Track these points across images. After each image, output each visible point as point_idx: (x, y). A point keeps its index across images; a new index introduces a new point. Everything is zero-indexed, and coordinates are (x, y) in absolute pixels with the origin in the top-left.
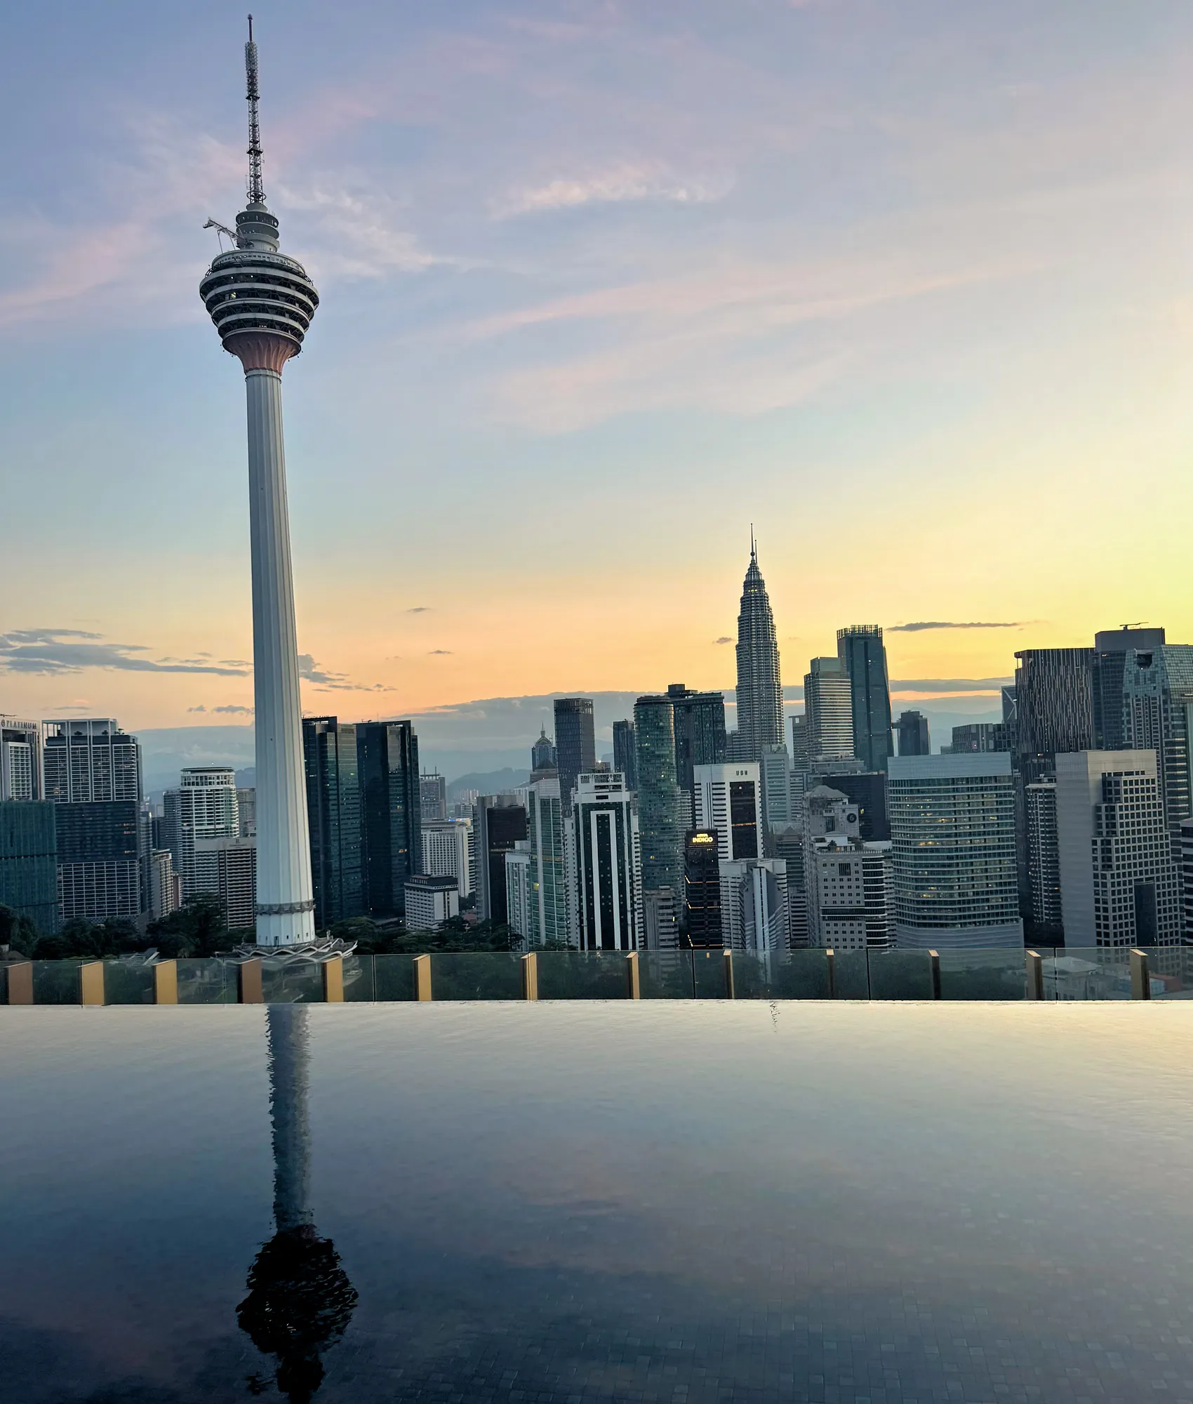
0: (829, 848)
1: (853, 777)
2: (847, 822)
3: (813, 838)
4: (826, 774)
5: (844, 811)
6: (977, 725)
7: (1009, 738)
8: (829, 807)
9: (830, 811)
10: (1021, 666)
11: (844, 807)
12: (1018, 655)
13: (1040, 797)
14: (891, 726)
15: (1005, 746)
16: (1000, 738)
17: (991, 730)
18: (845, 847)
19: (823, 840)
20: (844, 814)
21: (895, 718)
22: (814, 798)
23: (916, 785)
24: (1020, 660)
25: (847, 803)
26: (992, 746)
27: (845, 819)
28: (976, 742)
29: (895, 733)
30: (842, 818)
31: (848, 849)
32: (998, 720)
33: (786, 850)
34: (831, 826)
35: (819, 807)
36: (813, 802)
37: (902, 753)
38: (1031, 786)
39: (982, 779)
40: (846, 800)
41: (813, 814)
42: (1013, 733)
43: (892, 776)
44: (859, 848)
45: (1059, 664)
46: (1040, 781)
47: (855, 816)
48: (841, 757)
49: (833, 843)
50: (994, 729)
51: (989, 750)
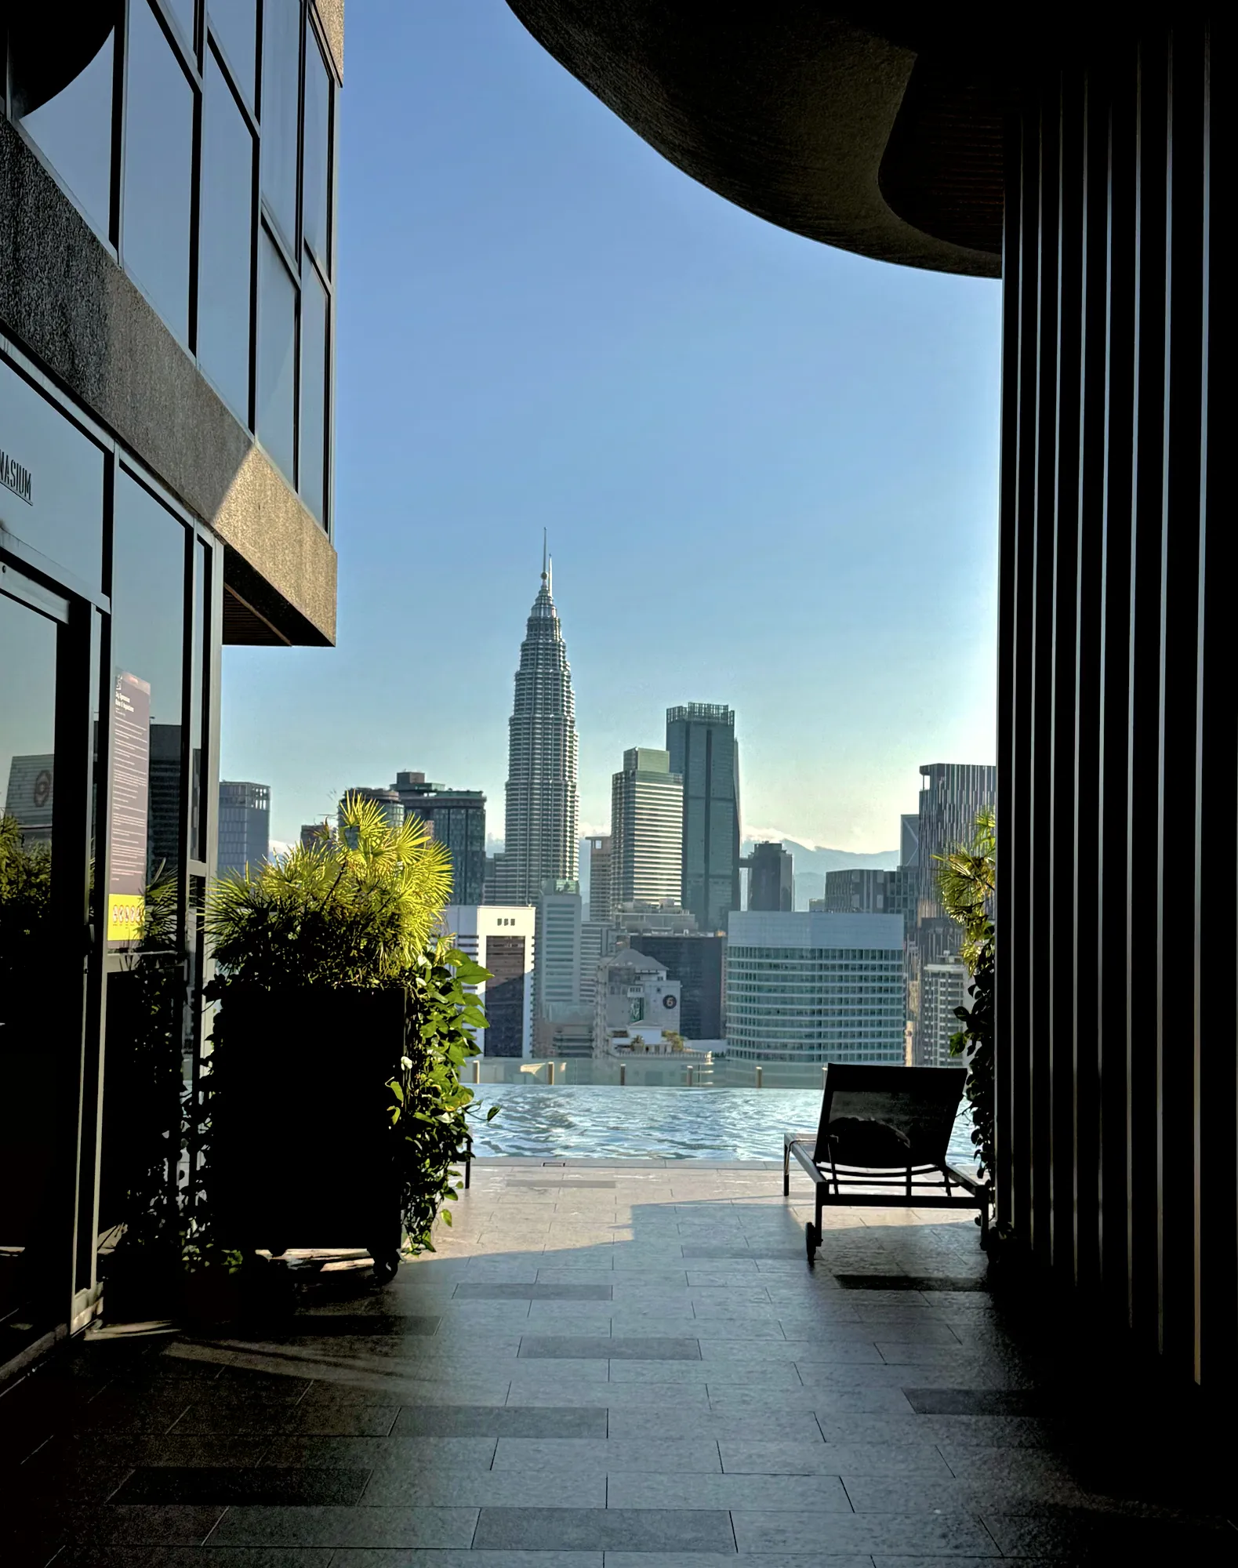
0: (632, 1047)
1: (678, 938)
2: (663, 1007)
3: (609, 1030)
4: (636, 931)
5: (659, 990)
6: (862, 871)
7: (905, 893)
8: (637, 982)
9: (638, 990)
10: (927, 787)
11: (659, 984)
12: (924, 770)
13: (944, 984)
14: (739, 863)
15: (899, 906)
16: (892, 893)
17: (880, 880)
18: (657, 1048)
19: (624, 1034)
20: (658, 995)
21: (745, 853)
22: (616, 968)
23: (768, 956)
24: (928, 778)
25: (665, 979)
26: (880, 905)
27: (660, 1002)
28: (857, 897)
29: (744, 873)
30: (655, 1002)
31: (662, 1050)
32: (892, 865)
33: (568, 1048)
34: (641, 1012)
35: (622, 982)
36: (613, 974)
37: (753, 905)
38: (932, 968)
39: (861, 954)
40: (663, 974)
41: (612, 993)
42: (912, 886)
43: (732, 942)
44: (677, 1048)
45: (982, 789)
46: (943, 961)
47: (674, 1000)
48: (662, 906)
49: (637, 1040)
50: (885, 879)
51: (876, 910)
